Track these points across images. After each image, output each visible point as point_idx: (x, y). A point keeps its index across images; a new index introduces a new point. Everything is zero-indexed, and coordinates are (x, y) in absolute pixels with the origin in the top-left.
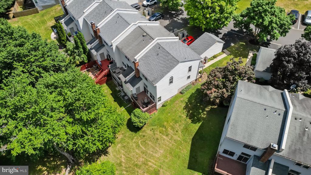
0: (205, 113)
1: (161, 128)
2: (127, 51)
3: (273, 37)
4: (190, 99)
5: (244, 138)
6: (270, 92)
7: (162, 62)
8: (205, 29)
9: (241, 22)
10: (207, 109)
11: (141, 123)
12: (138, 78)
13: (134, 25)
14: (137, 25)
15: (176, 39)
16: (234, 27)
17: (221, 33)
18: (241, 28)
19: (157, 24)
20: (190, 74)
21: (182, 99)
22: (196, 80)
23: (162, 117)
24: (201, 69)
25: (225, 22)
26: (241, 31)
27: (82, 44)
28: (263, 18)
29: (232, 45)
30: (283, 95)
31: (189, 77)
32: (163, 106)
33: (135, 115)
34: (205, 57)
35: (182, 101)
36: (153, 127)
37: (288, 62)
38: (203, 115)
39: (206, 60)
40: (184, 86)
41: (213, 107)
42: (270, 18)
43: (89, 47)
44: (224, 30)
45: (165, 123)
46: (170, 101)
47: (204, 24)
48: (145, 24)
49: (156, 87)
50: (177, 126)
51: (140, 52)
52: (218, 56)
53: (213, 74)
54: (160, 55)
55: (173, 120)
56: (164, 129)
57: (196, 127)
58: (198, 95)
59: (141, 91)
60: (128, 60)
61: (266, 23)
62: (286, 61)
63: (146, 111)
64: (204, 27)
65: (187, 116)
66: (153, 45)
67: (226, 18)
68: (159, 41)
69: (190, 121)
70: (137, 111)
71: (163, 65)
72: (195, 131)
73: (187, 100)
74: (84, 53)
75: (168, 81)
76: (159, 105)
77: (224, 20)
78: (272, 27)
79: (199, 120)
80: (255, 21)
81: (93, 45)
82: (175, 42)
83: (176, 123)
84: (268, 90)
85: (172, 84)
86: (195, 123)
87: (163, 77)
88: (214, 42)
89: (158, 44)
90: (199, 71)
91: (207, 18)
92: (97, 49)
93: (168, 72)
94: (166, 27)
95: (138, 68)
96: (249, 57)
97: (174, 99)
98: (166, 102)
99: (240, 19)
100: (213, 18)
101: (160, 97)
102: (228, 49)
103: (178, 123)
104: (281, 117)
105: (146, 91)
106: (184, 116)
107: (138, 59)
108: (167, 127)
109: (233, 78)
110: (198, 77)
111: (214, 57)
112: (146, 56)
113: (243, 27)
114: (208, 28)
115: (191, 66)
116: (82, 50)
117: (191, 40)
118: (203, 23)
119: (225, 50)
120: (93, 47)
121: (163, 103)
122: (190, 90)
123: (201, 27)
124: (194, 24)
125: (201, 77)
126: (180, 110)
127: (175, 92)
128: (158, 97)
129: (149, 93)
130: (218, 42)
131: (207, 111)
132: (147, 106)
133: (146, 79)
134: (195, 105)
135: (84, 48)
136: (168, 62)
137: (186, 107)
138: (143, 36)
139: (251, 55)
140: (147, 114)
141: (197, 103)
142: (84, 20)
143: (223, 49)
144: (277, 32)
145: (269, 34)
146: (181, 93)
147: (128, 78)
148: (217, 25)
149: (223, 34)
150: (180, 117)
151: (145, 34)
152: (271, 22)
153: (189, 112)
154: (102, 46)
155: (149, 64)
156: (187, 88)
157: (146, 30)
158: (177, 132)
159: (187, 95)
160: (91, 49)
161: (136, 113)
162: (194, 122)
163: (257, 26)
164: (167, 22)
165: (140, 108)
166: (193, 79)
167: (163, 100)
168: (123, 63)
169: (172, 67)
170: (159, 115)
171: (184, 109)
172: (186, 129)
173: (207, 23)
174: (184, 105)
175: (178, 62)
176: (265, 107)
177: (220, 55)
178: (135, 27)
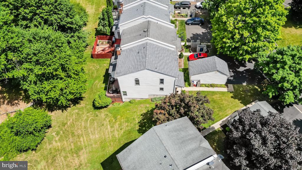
1: (113, 118)
4: (154, 109)
7: (136, 61)
14: (148, 20)
20: (163, 86)
21: (148, 105)
23: (122, 110)
29: (245, 84)
31: (162, 89)
32: (130, 102)
35: (146, 107)
36: (109, 114)
40: (157, 95)
45: (119, 117)
46: (139, 101)
48: (156, 22)
50: (125, 125)
52: (217, 87)
54: (140, 54)
55: (127, 118)
56: (114, 121)
63: (111, 97)
65: (139, 123)
69: (137, 128)
71: (134, 64)
73: (151, 109)
75: (134, 81)
76: (125, 98)
83: (126, 122)
85: (138, 86)
89: (147, 43)
93: (132, 72)
96: (249, 106)
97: (142, 102)
98: (134, 100)
101: (125, 92)
102: (236, 85)
103: (128, 123)
106: (137, 121)
108: (117, 121)
111: (212, 86)
115: (163, 79)
119: (231, 85)
121: (130, 99)
126: (138, 114)
127: (145, 96)
128: (122, 90)
130: (219, 71)
136: (139, 64)
137: (144, 115)
138: (144, 31)
146: (152, 100)
149: (246, 68)
150: (134, 119)
151: (146, 30)
153: (143, 120)
156: (160, 98)
158: (121, 130)
162: (140, 131)
167: (129, 96)
169: (137, 70)
170: (120, 107)
171: (142, 115)
172: (129, 132)
174: (145, 111)
175: (145, 68)
177: (221, 86)
178: (145, 20)
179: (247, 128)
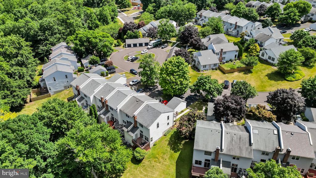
0: (182, 145)
1: (155, 159)
2: (127, 112)
3: (214, 96)
4: (171, 138)
5: (203, 147)
6: (214, 124)
7: (151, 114)
8: (173, 95)
9: (194, 90)
10: (182, 143)
11: (141, 156)
12: (136, 127)
13: (130, 96)
14: (132, 96)
15: (157, 101)
16: (191, 92)
17: (184, 98)
18: (195, 93)
19: (144, 94)
20: (169, 121)
21: (166, 139)
22: (173, 126)
23: (155, 152)
24: (175, 119)
25: (184, 90)
26: (196, 95)
27: (94, 111)
28: (205, 86)
29: (192, 104)
30: (221, 125)
31: (168, 124)
32: (154, 145)
33: (137, 152)
34: (177, 112)
35: (166, 140)
36: (150, 159)
37: (220, 107)
38: (181, 147)
39: (177, 114)
40: (166, 130)
41: (186, 141)
42: (209, 86)
43: (98, 113)
44: (186, 96)
45: (157, 156)
46: (158, 141)
47: (173, 92)
48: (137, 95)
49: (149, 129)
50: (165, 156)
51: (136, 110)
52: (184, 111)
53: (182, 119)
54: (149, 110)
55: (162, 153)
56: (157, 159)
57: (177, 155)
58: (176, 135)
59: (138, 137)
60: (128, 117)
61: (207, 88)
62: (219, 107)
63: (144, 148)
64: (172, 94)
65: (171, 149)
66: (144, 106)
67: (185, 88)
68: (147, 103)
69: (173, 152)
70: (138, 149)
71: (152, 116)
72: (177, 157)
73: (169, 139)
74: (95, 118)
75: (156, 126)
76: (152, 144)
77: (184, 89)
78: (211, 90)
79: (178, 150)
80: (201, 88)
81: (102, 112)
82: (157, 103)
83: (164, 155)
84: (213, 123)
85: (159, 128)
86: (177, 152)
87: (153, 122)
88: (180, 102)
89: (147, 104)
90: (174, 120)
91: (174, 88)
92: (105, 114)
93: (156, 119)
94: (149, 96)
95: (136, 120)
96: (203, 110)
97: (161, 140)
98: (156, 142)
99: (193, 87)
100: (177, 88)
101: (152, 138)
102: (190, 106)
103: (165, 154)
104: (220, 133)
105: (142, 136)
106: (169, 149)
107: (136, 114)
108: (158, 158)
109: (194, 119)
110: (174, 124)
111: (182, 112)
112: (140, 112)
113: (196, 92)
114: (175, 94)
115: (169, 116)
116: (94, 116)
117: (166, 103)
118: (171, 91)
119: (188, 107)
120: (101, 113)
121: (154, 143)
122: (170, 133)
123: (171, 94)
124: (166, 93)
125: (176, 124)
126: (166, 146)
127: (161, 135)
128: (151, 138)
129: (144, 137)
130: (183, 101)
131: (182, 144)
132: (144, 145)
133: (142, 126)
134: (174, 142)
135: (96, 114)
136: (154, 114)
137: (169, 144)
138: (137, 101)
139: (204, 108)
140: (145, 151)
141: (176, 140)
142: (94, 96)
143: (187, 106)
144: (216, 93)
145: (212, 95)
146: (165, 135)
147: (129, 128)
148: (180, 92)
149: (185, 98)
150: (166, 150)
151: (138, 100)
152: (210, 88)
153: (171, 146)
154: (107, 112)
155: (143, 117)
156: (168, 132)
157: (138, 98)
158: (166, 159)
159: (169, 136)
160: (100, 114)
161: (137, 150)
162: (175, 152)
163: (203, 90)
164: (148, 93)
165: (139, 147)
166: (171, 125)
167: (154, 140)
168: (123, 121)
169: (158, 116)
170: (152, 151)
171: (168, 145)
172: (171, 157)
173: (174, 91)
174: (167, 142)
175: (161, 113)
176: (211, 130)
177: (185, 110)
178: (131, 97)
179: (223, 104)
